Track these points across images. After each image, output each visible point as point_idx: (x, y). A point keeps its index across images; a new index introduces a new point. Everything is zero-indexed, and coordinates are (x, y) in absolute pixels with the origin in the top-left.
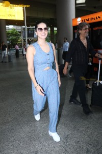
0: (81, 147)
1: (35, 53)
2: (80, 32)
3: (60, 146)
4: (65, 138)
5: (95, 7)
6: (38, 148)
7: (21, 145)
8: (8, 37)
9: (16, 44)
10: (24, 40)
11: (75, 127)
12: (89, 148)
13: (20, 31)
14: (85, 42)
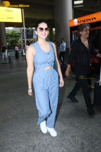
0: (77, 141)
1: (34, 54)
2: (81, 33)
3: (57, 140)
4: (61, 133)
5: (93, 8)
6: (36, 143)
7: (21, 140)
8: (7, 38)
9: (16, 45)
10: (24, 41)
11: (71, 123)
12: (84, 142)
13: (19, 32)
14: (86, 43)
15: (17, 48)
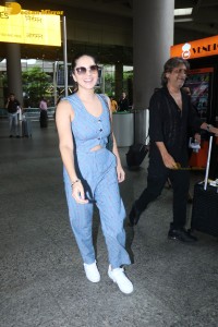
2: (168, 75)
5: (212, 25)
8: (24, 83)
13: (51, 71)
15: (44, 105)
